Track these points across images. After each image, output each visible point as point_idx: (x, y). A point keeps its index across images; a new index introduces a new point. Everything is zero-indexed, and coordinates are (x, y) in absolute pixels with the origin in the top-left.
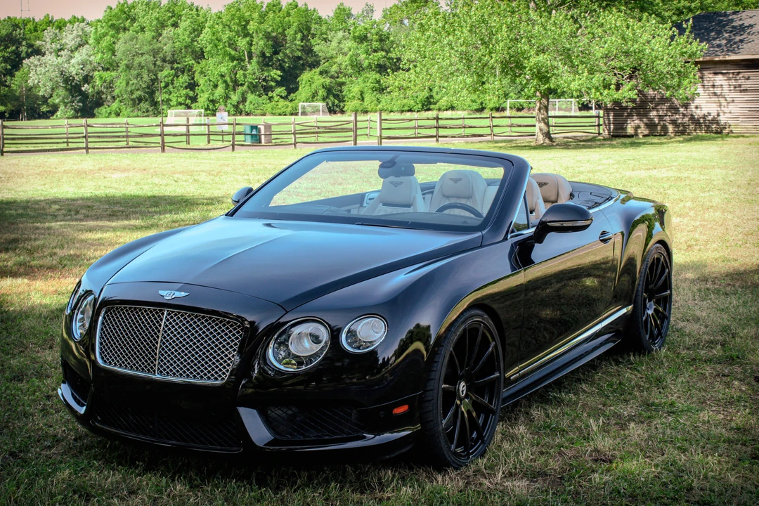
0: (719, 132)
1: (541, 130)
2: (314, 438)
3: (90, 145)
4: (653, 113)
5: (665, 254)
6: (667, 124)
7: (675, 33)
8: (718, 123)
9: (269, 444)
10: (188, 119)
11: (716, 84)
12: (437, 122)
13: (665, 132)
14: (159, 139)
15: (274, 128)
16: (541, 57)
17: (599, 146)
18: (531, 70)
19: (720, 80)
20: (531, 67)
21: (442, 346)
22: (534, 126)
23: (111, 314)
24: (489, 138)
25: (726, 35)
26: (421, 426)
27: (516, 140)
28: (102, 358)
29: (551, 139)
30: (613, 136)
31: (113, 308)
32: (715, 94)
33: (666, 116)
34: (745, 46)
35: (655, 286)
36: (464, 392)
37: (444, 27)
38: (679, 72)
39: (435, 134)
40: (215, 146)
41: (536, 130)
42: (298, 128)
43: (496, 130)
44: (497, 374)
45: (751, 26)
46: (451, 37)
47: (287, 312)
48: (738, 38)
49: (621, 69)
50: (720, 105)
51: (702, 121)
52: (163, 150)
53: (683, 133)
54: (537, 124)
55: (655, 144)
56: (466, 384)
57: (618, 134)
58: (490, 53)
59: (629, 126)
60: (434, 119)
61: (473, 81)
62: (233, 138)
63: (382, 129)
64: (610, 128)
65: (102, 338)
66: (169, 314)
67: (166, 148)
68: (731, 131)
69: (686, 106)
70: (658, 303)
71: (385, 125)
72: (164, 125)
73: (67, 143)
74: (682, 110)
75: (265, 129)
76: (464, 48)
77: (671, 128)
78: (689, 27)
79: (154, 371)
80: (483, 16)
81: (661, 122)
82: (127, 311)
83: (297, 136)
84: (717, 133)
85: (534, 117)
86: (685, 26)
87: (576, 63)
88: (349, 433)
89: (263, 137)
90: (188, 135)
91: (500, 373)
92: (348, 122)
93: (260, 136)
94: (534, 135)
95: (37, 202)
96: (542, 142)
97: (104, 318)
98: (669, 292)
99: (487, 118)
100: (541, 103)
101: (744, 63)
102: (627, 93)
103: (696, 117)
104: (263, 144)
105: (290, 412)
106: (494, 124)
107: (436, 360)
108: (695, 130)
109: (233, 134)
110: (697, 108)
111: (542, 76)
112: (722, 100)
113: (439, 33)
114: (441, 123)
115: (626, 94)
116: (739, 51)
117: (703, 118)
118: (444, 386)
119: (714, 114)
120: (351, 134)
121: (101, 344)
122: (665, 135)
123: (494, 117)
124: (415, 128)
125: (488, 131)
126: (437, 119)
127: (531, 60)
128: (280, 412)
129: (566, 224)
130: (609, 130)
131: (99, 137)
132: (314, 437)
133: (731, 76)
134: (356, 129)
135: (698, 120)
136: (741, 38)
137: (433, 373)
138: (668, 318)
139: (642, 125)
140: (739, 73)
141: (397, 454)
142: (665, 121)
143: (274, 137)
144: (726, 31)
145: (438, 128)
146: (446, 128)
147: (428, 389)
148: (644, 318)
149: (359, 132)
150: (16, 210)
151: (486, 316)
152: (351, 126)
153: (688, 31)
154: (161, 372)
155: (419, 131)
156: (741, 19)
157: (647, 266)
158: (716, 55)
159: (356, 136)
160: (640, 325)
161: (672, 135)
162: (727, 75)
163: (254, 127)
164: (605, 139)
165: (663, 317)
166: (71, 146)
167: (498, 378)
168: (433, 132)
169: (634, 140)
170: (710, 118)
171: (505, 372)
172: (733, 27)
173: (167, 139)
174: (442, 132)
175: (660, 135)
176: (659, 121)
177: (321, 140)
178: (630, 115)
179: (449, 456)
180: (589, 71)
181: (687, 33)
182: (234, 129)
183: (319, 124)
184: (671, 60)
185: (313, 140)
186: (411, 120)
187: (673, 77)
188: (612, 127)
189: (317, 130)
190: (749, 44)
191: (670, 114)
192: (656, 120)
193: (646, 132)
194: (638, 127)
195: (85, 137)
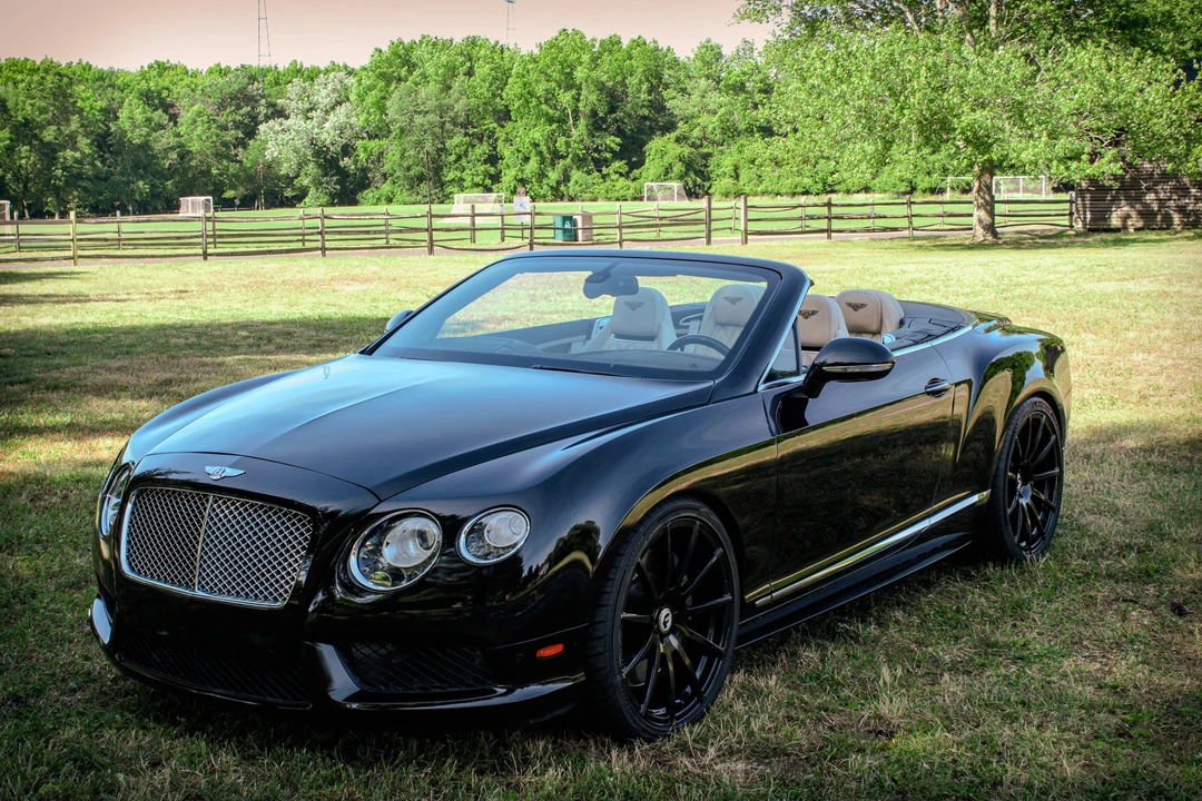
1: (980, 221)
2: (418, 691)
3: (328, 245)
4: (1150, 197)
5: (1050, 412)
6: (1171, 212)
7: (1182, 77)
9: (351, 699)
10: (473, 206)
12: (830, 210)
13: (1167, 224)
14: (425, 236)
15: (596, 220)
16: (978, 115)
17: (1066, 245)
18: (963, 133)
20: (962, 128)
21: (621, 555)
22: (971, 215)
23: (143, 498)
24: (906, 233)
26: (586, 675)
27: (945, 236)
28: (130, 564)
29: (995, 234)
30: (1090, 230)
31: (145, 490)
33: (1170, 200)
35: (1032, 461)
36: (669, 625)
37: (834, 73)
38: (1187, 135)
39: (825, 227)
40: (511, 246)
41: (974, 221)
42: (625, 219)
43: (917, 222)
44: (728, 597)
46: (844, 87)
47: (381, 501)
49: (1099, 130)
52: (431, 251)
53: (1194, 225)
54: (976, 213)
55: (1150, 241)
56: (672, 611)
57: (1098, 227)
58: (902, 108)
59: (1114, 215)
60: (825, 205)
61: (877, 150)
62: (532, 234)
63: (748, 220)
64: (1085, 218)
65: (130, 534)
66: (216, 502)
67: (435, 248)
69: (1199, 185)
70: (1039, 486)
71: (751, 214)
72: (432, 216)
73: (303, 241)
74: (1193, 191)
75: (583, 220)
76: (863, 102)
77: (1176, 218)
79: (194, 585)
80: (892, 54)
81: (1163, 209)
82: (163, 495)
83: (624, 230)
85: (971, 203)
86: (1196, 66)
87: (1030, 123)
88: (473, 686)
89: (580, 232)
90: (474, 229)
91: (733, 595)
92: (698, 211)
93: (576, 231)
94: (971, 229)
95: (220, 327)
96: (982, 239)
97: (135, 504)
98: (1057, 470)
99: (903, 204)
100: (980, 182)
102: (1108, 167)
104: (580, 242)
105: (383, 651)
106: (913, 213)
107: (611, 576)
109: (531, 229)
111: (979, 142)
113: (827, 81)
114: (835, 211)
115: (1105, 168)
118: (624, 615)
120: (703, 227)
121: (129, 542)
122: (1168, 229)
123: (914, 203)
124: (800, 219)
125: (904, 223)
126: (829, 205)
127: (963, 118)
128: (367, 651)
129: (851, 369)
130: (1084, 221)
131: (340, 233)
132: (419, 688)
134: (711, 220)
137: (605, 597)
138: (1056, 510)
139: (1133, 214)
141: (548, 717)
142: (1168, 207)
143: (595, 232)
145: (829, 219)
146: (842, 218)
147: (598, 619)
148: (1009, 511)
149: (714, 225)
150: (186, 338)
151: (705, 509)
152: (702, 215)
154: (203, 587)
155: (808, 222)
157: (1014, 432)
159: (709, 231)
160: (1003, 521)
161: (1179, 228)
163: (567, 218)
164: (1078, 235)
165: (1047, 507)
166: (308, 245)
167: (730, 603)
168: (823, 224)
169: (1121, 236)
171: (742, 594)
173: (436, 235)
174: (836, 224)
175: (1159, 229)
176: (1159, 207)
177: (663, 236)
178: (1115, 199)
179: (635, 722)
180: (1049, 135)
182: (533, 222)
183: (662, 214)
184: (1174, 117)
185: (653, 235)
186: (795, 207)
187: (1177, 143)
188: (1088, 216)
189: (658, 222)
191: (1176, 197)
192: (1155, 206)
193: (1140, 224)
194: (1128, 217)
195: (320, 233)
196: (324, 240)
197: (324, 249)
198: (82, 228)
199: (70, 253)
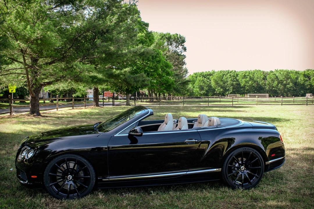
26: (42, 183)
91: (90, 176)
98: (260, 167)
107: (48, 166)
118: (50, 174)
148: (229, 175)
151: (79, 157)
160: (226, 177)
179: (53, 195)
196: (307, 102)
197: (307, 104)
198: (258, 99)
199: (256, 103)
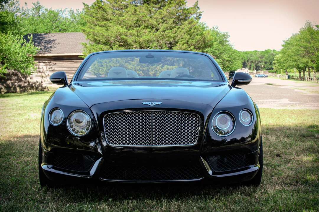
0: (42, 90)
4: (9, 82)
6: (16, 87)
8: (41, 86)
11: (40, 67)
19: (42, 65)
25: (43, 44)
31: (110, 115)
32: (40, 72)
33: (16, 83)
34: (53, 49)
45: (54, 40)
47: (213, 108)
48: (49, 46)
50: (42, 78)
51: (34, 85)
53: (24, 91)
55: (14, 96)
66: (154, 113)
68: (48, 90)
69: (25, 78)
74: (23, 80)
77: (18, 89)
78: (31, 38)
81: (13, 86)
82: (122, 115)
84: (41, 90)
86: (29, 38)
97: (105, 121)
101: (53, 57)
103: (31, 83)
108: (30, 89)
110: (31, 78)
112: (44, 75)
116: (51, 51)
117: (34, 84)
119: (40, 81)
122: (15, 92)
133: (47, 63)
135: (32, 85)
136: (51, 45)
139: (3, 88)
140: (51, 62)
142: (15, 85)
144: (42, 42)
153: (31, 40)
156: (49, 37)
158: (40, 54)
161: (19, 92)
162: (45, 63)
170: (38, 84)
172: (46, 41)
176: (12, 86)
181: (30, 41)
190: (55, 48)
191: (18, 82)
192: (11, 85)
193: (5, 91)
194: (1, 89)
